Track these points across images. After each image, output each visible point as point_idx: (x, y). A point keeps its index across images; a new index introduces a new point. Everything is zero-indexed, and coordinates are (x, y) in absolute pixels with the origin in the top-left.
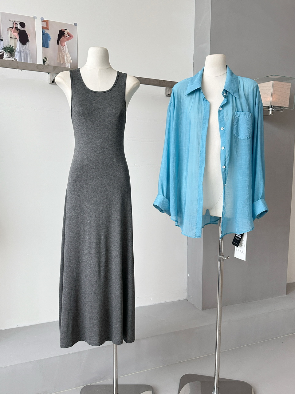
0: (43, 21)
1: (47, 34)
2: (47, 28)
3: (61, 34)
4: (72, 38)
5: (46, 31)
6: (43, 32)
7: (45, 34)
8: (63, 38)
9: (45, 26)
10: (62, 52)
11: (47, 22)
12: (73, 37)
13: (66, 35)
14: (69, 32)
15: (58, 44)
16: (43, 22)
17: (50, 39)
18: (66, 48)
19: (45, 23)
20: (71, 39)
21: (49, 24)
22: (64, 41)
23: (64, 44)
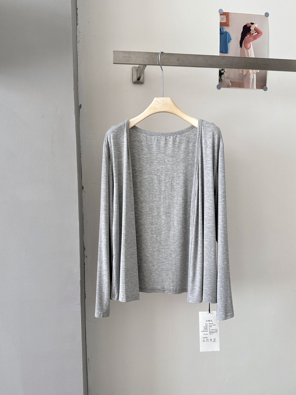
1: (226, 33)
2: (227, 24)
3: (246, 30)
4: (261, 35)
5: (226, 29)
8: (248, 36)
9: (224, 21)
12: (262, 33)
14: (257, 27)
15: (241, 46)
16: (222, 16)
17: (231, 39)
18: (251, 51)
19: (224, 17)
20: (260, 37)
21: (230, 17)
22: (249, 41)
23: (249, 46)
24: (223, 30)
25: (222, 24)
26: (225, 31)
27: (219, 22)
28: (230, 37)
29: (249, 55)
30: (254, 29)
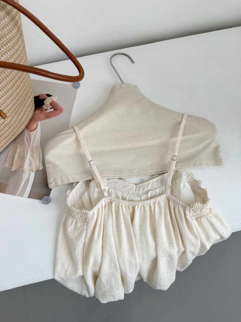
4: (59, 114)
12: (61, 111)
18: (36, 135)
20: (56, 116)
23: (35, 126)
29: (30, 140)
30: (51, 104)
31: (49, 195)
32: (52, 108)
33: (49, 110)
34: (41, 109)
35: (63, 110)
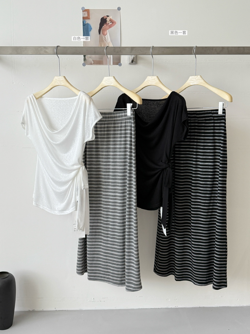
0: (84, 10)
1: (88, 24)
2: (88, 18)
3: (103, 21)
4: (115, 25)
5: (87, 21)
6: (84, 23)
7: (85, 25)
8: (105, 25)
9: (86, 15)
10: (103, 41)
11: (88, 11)
12: (115, 23)
13: (109, 22)
14: (111, 18)
15: (100, 33)
16: (84, 12)
17: (91, 29)
18: (108, 37)
19: (86, 13)
20: (113, 26)
21: (91, 12)
22: (106, 30)
23: (106, 33)
24: (85, 22)
25: (84, 18)
26: (87, 23)
27: (82, 16)
28: (91, 27)
29: (106, 40)
30: (110, 20)
31: (120, 62)
32: (111, 22)
33: (110, 24)
34: (106, 24)
35: (116, 23)
